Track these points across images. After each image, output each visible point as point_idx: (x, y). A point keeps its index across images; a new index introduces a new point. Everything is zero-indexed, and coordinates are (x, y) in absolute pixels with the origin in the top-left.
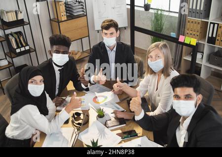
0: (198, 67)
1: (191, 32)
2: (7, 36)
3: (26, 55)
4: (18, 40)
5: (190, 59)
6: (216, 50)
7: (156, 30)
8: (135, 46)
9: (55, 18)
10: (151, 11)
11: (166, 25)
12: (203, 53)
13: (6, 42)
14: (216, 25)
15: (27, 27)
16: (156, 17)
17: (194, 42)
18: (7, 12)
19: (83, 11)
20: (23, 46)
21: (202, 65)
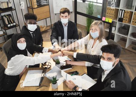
0: (113, 35)
1: (109, 15)
2: (2, 17)
3: (13, 28)
4: (9, 19)
5: (108, 30)
6: (123, 25)
7: (89, 14)
8: (77, 23)
9: (30, 6)
10: (86, 2)
11: (95, 11)
12: (116, 27)
13: (2, 20)
14: (123, 11)
15: (14, 12)
16: (89, 6)
17: (110, 21)
18: (2, 3)
19: (47, 2)
20: (12, 23)
21: (115, 34)
